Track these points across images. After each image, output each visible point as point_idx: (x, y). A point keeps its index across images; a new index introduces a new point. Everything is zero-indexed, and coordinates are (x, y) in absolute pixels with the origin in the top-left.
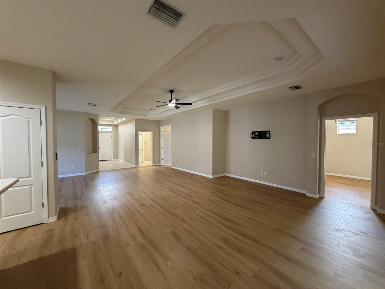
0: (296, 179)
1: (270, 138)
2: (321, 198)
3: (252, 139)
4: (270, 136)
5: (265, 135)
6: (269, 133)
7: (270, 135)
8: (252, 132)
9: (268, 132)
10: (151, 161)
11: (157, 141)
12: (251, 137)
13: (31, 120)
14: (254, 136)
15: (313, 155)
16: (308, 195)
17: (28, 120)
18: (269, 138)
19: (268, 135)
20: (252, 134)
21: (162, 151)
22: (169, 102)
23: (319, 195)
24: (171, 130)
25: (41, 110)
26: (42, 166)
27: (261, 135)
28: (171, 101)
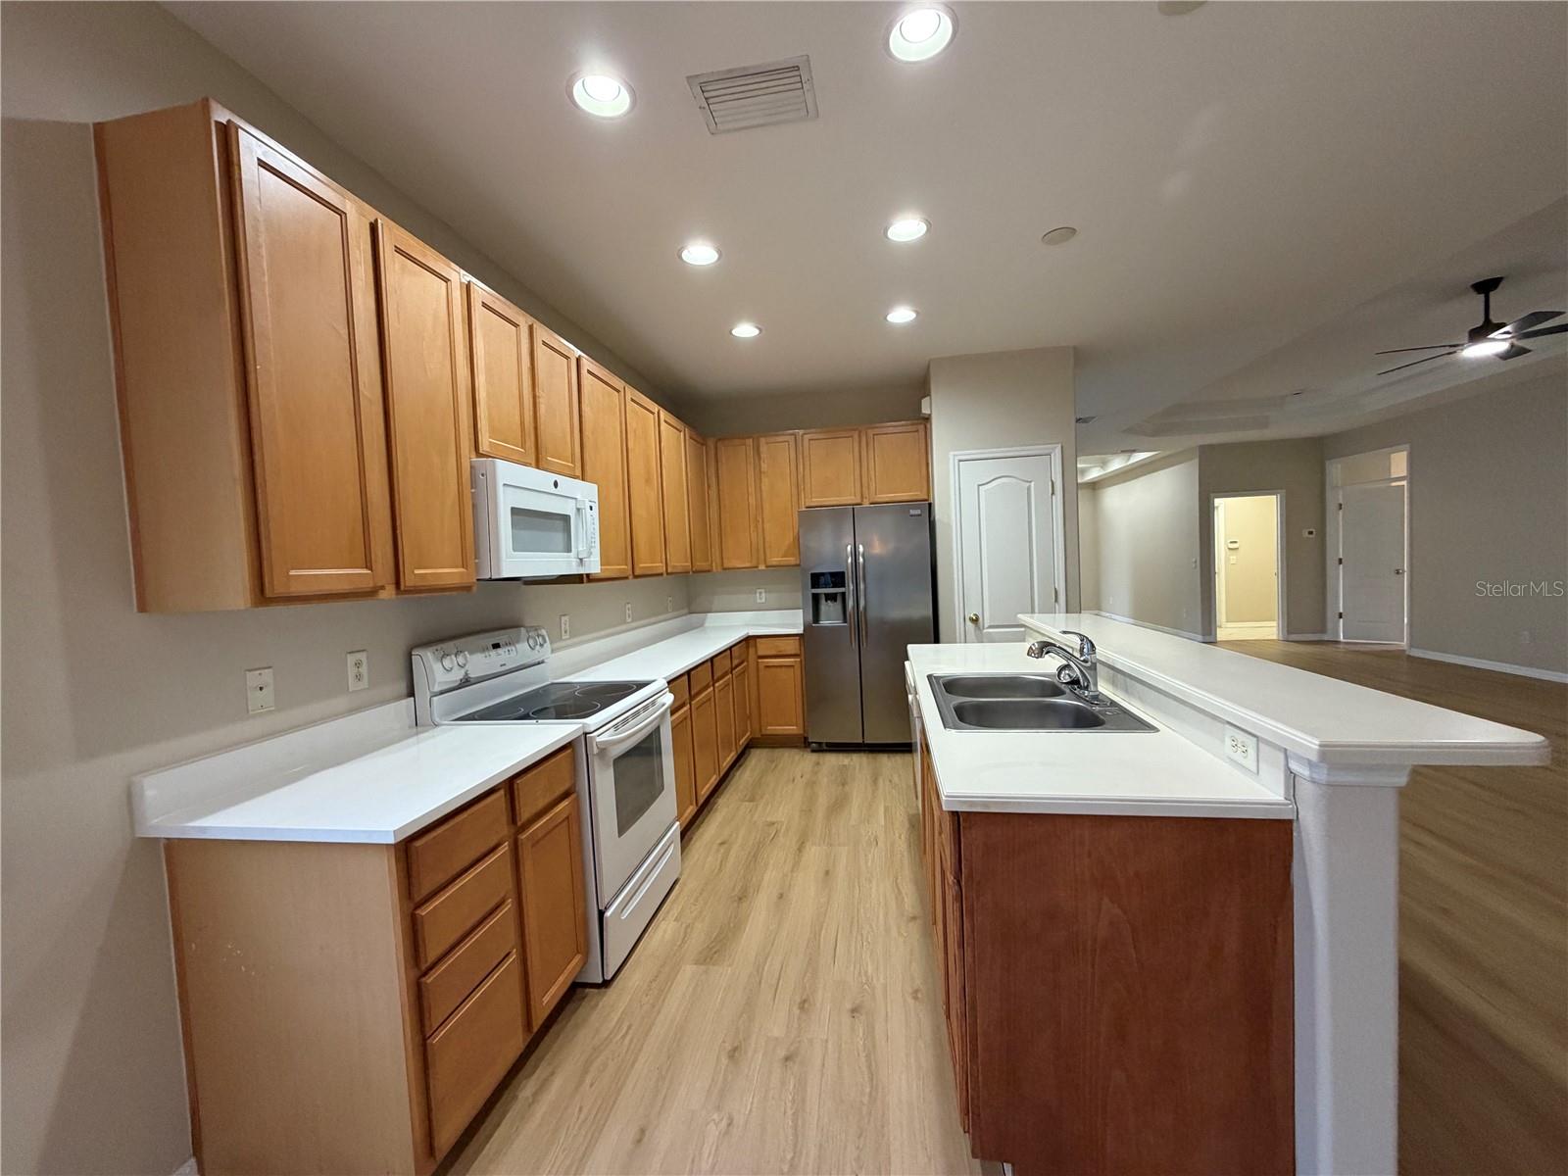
10: (1273, 624)
11: (1307, 532)
13: (1033, 484)
17: (1028, 484)
21: (1339, 577)
22: (1465, 341)
24: (1404, 473)
25: (1052, 455)
26: (1056, 601)
28: (1485, 329)
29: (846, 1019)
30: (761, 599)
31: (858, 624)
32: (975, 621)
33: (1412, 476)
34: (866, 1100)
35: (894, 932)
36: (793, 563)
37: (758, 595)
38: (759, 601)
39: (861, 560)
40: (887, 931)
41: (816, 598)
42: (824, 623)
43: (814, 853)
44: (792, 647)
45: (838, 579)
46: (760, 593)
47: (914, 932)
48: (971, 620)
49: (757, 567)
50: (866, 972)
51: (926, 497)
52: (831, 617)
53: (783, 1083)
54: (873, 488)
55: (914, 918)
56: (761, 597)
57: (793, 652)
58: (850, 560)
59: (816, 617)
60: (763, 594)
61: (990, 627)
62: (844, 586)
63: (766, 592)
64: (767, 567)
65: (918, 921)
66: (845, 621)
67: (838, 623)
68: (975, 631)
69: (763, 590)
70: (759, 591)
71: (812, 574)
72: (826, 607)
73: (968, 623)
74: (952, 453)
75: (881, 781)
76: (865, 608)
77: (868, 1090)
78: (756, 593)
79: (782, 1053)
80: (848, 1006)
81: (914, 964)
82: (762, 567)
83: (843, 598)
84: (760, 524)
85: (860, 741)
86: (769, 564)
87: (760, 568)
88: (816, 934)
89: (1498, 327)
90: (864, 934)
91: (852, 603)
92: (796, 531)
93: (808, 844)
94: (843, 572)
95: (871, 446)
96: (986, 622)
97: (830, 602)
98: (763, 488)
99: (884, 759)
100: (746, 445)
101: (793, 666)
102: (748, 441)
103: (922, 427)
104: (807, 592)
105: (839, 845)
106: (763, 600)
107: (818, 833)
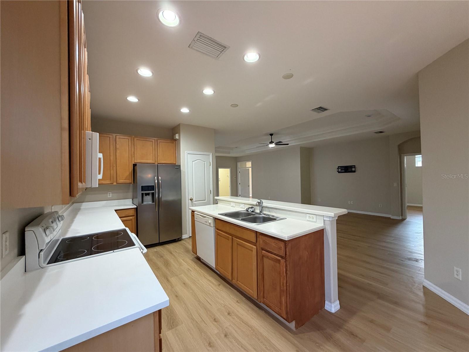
1: (356, 172)
2: (403, 220)
3: (339, 173)
5: (351, 169)
6: (355, 168)
7: (356, 169)
8: (338, 167)
9: (354, 167)
11: (234, 177)
12: (337, 171)
14: (340, 170)
15: (395, 185)
16: (392, 217)
17: (204, 162)
18: (354, 172)
19: (353, 169)
20: (338, 168)
21: (240, 187)
22: (269, 144)
23: (402, 217)
25: (210, 155)
26: (211, 193)
27: (347, 169)
28: (272, 142)
29: (229, 317)
31: (158, 202)
32: (191, 200)
33: (252, 167)
34: (252, 331)
35: (218, 290)
36: (129, 182)
37: (108, 194)
38: (109, 197)
39: (160, 181)
40: (216, 291)
41: (142, 194)
42: (144, 203)
43: (173, 279)
45: (152, 188)
46: (109, 194)
47: (221, 286)
48: (190, 199)
49: (113, 184)
50: (222, 303)
51: (175, 163)
52: (148, 200)
53: (231, 342)
54: (159, 159)
55: (219, 285)
56: (110, 195)
57: (132, 215)
58: (156, 181)
59: (142, 202)
60: (111, 195)
61: (195, 201)
62: (154, 190)
63: (112, 193)
64: (117, 183)
65: (221, 285)
66: (153, 202)
67: (151, 203)
68: (191, 202)
69: (111, 192)
70: (108, 193)
71: (142, 186)
72: (146, 198)
73: (189, 200)
74: (186, 151)
76: (161, 197)
77: (250, 329)
78: (107, 194)
79: (223, 336)
80: (226, 314)
81: (230, 295)
82: (115, 184)
83: (153, 194)
84: (115, 168)
85: (158, 242)
86: (118, 182)
87: (114, 184)
88: (199, 301)
89: (273, 142)
90: (212, 294)
91: (157, 196)
92: (130, 171)
93: (169, 278)
94: (154, 186)
95: (158, 145)
96: (194, 200)
97: (148, 196)
98: (117, 154)
99: (167, 246)
100: (110, 137)
101: (132, 220)
102: (111, 136)
103: (174, 142)
104: (140, 192)
105: (179, 275)
106: (111, 197)
107: (169, 274)
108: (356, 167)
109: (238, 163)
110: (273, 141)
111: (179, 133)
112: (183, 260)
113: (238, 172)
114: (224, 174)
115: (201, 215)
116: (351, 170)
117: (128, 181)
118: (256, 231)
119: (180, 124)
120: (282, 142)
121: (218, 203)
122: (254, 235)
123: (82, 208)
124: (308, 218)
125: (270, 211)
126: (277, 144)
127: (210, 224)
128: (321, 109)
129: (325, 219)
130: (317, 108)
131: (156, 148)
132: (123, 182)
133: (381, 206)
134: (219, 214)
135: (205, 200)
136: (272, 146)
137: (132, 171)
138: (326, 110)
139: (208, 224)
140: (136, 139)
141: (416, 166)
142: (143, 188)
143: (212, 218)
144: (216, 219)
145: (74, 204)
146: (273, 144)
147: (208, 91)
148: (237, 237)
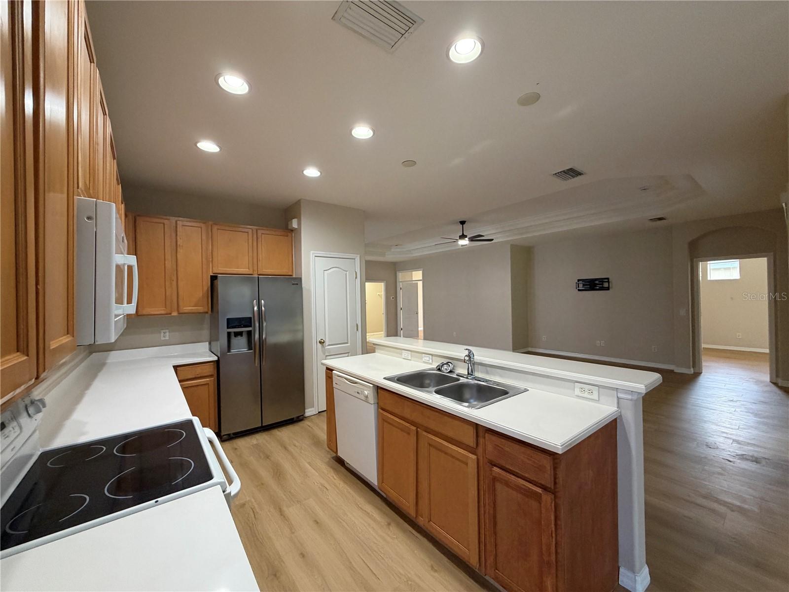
0: (656, 349)
1: (610, 289)
2: (697, 374)
3: (579, 291)
4: (610, 285)
5: (602, 284)
6: (608, 282)
8: (578, 280)
9: (607, 280)
10: (383, 333)
11: (392, 298)
12: (577, 289)
13: (348, 272)
14: (581, 286)
15: (682, 312)
16: (678, 370)
17: (345, 272)
18: (608, 289)
19: (606, 285)
20: (578, 283)
21: (401, 314)
22: (458, 238)
23: (694, 370)
24: (422, 279)
25: (356, 259)
26: (357, 330)
27: (592, 285)
28: (463, 237)
30: (164, 337)
31: (258, 347)
32: (322, 343)
35: (388, 539)
36: (201, 311)
37: (162, 334)
39: (263, 308)
40: (384, 539)
41: (229, 334)
42: (233, 351)
43: (293, 512)
44: (209, 369)
45: (247, 322)
46: (164, 333)
47: (393, 529)
48: (320, 342)
49: (170, 314)
50: (401, 573)
51: (290, 274)
52: (240, 346)
54: (260, 266)
55: (389, 524)
56: (166, 335)
57: (208, 374)
58: (256, 308)
59: (229, 350)
60: (167, 334)
61: (329, 345)
62: (251, 326)
63: (169, 332)
64: (179, 313)
66: (250, 348)
67: (245, 350)
68: (322, 348)
69: (167, 331)
70: (162, 331)
71: (227, 319)
72: (235, 341)
73: (318, 343)
74: (312, 252)
75: (290, 448)
76: (266, 338)
78: (160, 333)
81: (415, 551)
82: (175, 314)
83: (249, 334)
84: (174, 283)
85: (260, 425)
86: (181, 311)
87: (172, 315)
88: (351, 568)
89: (466, 236)
90: (376, 549)
91: (257, 336)
92: (205, 288)
93: (285, 509)
94: (251, 318)
95: (260, 240)
96: (327, 343)
97: (239, 338)
98: (179, 256)
99: (277, 433)
100: (164, 224)
101: (208, 384)
102: (166, 222)
103: (289, 234)
104: (224, 330)
105: (305, 499)
106: (167, 338)
107: (284, 497)
108: (610, 280)
109: (397, 272)
110: (465, 234)
111: (298, 216)
112: (309, 463)
113: (398, 289)
114: (375, 291)
115: (346, 379)
116: (601, 286)
117: (201, 309)
118: (477, 424)
119: (299, 201)
120: (484, 236)
121: (376, 351)
122: (471, 431)
123: (109, 361)
124: (577, 392)
125: (487, 373)
126: (472, 239)
127: (367, 397)
128: (573, 173)
129: (620, 395)
130: (564, 171)
131: (255, 244)
132: (190, 311)
133: (655, 350)
134: (385, 378)
135: (347, 343)
136: (465, 242)
137: (208, 289)
138: (579, 174)
139: (363, 398)
140: (215, 228)
141: (709, 279)
142: (231, 323)
143: (371, 385)
144: (379, 389)
145: (94, 354)
146: (467, 239)
147: (362, 132)
148: (428, 431)
